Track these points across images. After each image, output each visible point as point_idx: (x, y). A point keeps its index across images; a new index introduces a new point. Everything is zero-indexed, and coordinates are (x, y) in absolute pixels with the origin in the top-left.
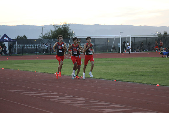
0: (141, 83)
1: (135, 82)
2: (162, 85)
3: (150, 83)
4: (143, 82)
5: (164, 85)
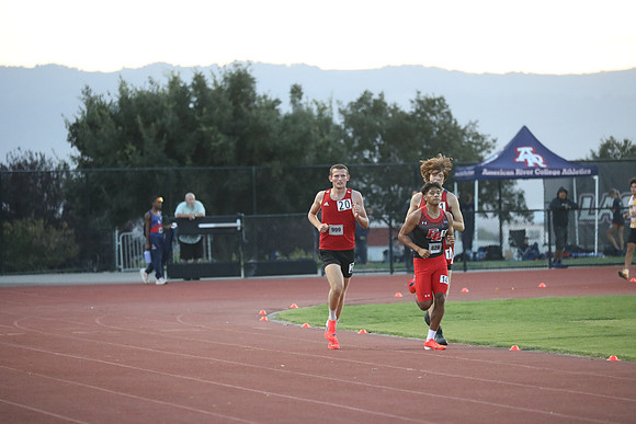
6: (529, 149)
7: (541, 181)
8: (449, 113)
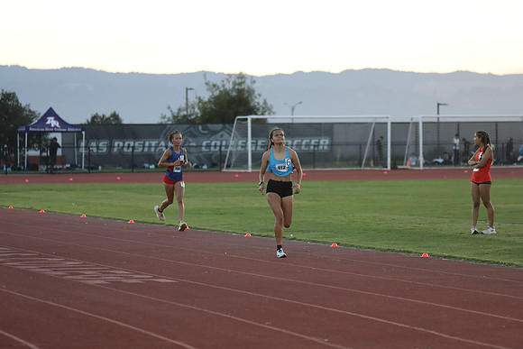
6: (53, 118)
7: (60, 134)
8: (17, 101)
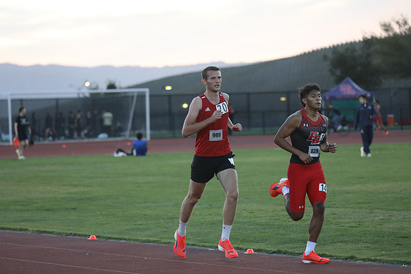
0: (44, 232)
1: (26, 230)
2: (104, 237)
3: (69, 232)
4: (48, 230)
5: (109, 238)
